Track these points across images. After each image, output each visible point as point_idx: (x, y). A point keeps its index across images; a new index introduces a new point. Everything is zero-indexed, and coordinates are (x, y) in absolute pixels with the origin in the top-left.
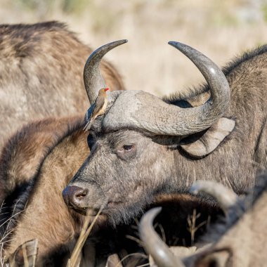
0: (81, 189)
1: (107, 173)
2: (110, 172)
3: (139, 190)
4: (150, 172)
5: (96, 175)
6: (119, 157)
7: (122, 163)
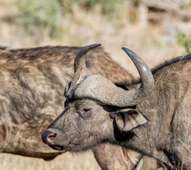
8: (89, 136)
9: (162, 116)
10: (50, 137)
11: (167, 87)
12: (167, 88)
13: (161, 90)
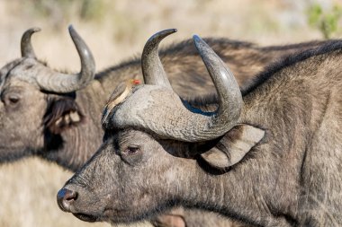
0: (71, 192)
1: (107, 176)
2: (110, 175)
3: (147, 199)
4: (160, 179)
5: (93, 177)
6: (122, 159)
7: (125, 166)
8: (142, 195)
9: (282, 157)
10: (69, 199)
11: (289, 104)
12: (288, 106)
13: (277, 110)
